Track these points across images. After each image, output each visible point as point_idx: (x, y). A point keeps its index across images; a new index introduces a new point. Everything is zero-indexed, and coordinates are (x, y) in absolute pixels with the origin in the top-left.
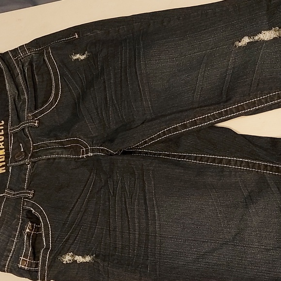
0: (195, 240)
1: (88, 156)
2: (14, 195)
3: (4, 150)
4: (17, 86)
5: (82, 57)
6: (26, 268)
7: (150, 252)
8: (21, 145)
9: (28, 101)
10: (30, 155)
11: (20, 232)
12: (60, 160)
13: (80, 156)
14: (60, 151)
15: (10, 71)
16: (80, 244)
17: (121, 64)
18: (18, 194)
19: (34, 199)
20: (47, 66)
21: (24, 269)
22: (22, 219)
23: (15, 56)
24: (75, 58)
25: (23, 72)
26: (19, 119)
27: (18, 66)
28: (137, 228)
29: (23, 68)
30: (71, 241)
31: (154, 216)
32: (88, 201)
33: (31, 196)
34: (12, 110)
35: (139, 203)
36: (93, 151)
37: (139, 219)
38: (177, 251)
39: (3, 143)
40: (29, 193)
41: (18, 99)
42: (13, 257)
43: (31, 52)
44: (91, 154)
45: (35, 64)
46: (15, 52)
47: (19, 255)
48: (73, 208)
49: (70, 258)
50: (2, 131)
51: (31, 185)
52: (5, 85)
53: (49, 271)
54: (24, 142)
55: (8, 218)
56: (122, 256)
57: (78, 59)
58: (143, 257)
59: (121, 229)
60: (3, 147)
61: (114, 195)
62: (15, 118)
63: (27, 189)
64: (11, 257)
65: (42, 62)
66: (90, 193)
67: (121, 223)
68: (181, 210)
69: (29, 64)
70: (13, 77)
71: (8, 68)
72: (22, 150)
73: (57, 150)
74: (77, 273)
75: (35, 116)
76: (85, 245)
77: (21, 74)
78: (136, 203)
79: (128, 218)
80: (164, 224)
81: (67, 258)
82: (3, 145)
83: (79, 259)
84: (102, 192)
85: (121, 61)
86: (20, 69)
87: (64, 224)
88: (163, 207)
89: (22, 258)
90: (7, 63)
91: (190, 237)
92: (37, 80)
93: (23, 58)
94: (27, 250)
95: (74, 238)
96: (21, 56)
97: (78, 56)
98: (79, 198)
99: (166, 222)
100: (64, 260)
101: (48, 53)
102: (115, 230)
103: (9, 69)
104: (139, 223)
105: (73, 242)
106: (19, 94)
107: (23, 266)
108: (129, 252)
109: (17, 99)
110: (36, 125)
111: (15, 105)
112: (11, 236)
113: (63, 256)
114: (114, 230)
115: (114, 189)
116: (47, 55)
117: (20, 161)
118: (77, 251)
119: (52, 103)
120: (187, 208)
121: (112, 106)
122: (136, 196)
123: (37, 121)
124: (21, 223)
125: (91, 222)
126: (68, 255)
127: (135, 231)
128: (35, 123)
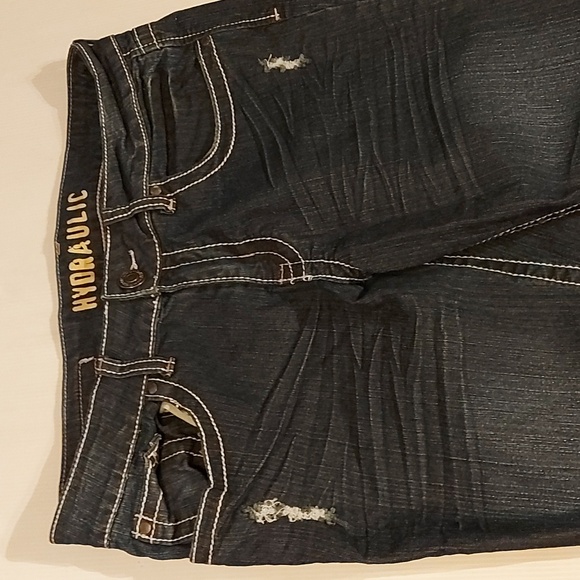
0: (565, 470)
1: (301, 281)
2: (122, 369)
3: (91, 259)
4: (125, 118)
5: (290, 65)
6: (152, 539)
7: (460, 499)
8: (132, 253)
9: (150, 154)
10: (156, 278)
11: (135, 454)
12: (232, 289)
13: (281, 281)
14: (231, 267)
15: (110, 83)
16: (291, 479)
17: (393, 90)
18: (131, 367)
19: (177, 378)
20: (203, 79)
21: (147, 543)
22: (140, 425)
23: (126, 48)
24: (271, 65)
25: (141, 87)
26: (129, 193)
27: (131, 72)
28: (421, 443)
29: (141, 77)
30: (270, 473)
31: (461, 416)
32: (303, 383)
33: (169, 371)
34: (111, 170)
35: (423, 385)
36: (312, 269)
37: (425, 422)
38: (524, 496)
39: (88, 242)
40: (165, 366)
41: (126, 146)
42: (121, 514)
43: (163, 43)
44: (310, 277)
45: (173, 72)
46: (126, 39)
47: (134, 510)
48: (268, 398)
49: (272, 511)
50: (84, 213)
51: (165, 347)
52: (98, 113)
53: (221, 540)
54: (139, 247)
55: (108, 422)
56: (395, 509)
57: (279, 69)
58: (445, 509)
59: (384, 445)
60: (90, 252)
61: (366, 367)
62: (118, 189)
63: (155, 356)
64: (117, 514)
65: (190, 70)
66: (307, 365)
67: (383, 432)
68: (527, 402)
69: (156, 70)
70: (118, 97)
71: (107, 74)
72: (134, 266)
73: (225, 267)
74: (286, 547)
75: (167, 188)
76: (305, 482)
77: (137, 90)
78: (416, 386)
79: (399, 419)
80: (485, 435)
81: (266, 512)
82: (89, 247)
83: (294, 513)
84: (335, 361)
85: (393, 83)
86: (135, 80)
87: (254, 433)
88: (481, 394)
89: (141, 516)
90: (105, 64)
91: (555, 464)
92: (175, 109)
93: (142, 55)
94: (152, 497)
95: (279, 464)
96: (140, 50)
97: (279, 62)
98: (281, 376)
99: (492, 429)
100: (257, 514)
101: (207, 50)
102: (369, 448)
103: (108, 78)
104: (425, 431)
105: (277, 475)
106: (127, 136)
107: (143, 536)
108: (410, 500)
109: (123, 147)
110: (170, 207)
111: (119, 160)
112: (115, 464)
113: (255, 505)
114: (367, 449)
115: (363, 352)
116: (206, 55)
117: (134, 290)
118: (287, 496)
119: (213, 164)
120: (539, 397)
121: (371, 171)
122: (415, 368)
123: (171, 200)
124: (139, 435)
125: (313, 429)
126: (269, 503)
127: (418, 451)
128: (168, 203)
